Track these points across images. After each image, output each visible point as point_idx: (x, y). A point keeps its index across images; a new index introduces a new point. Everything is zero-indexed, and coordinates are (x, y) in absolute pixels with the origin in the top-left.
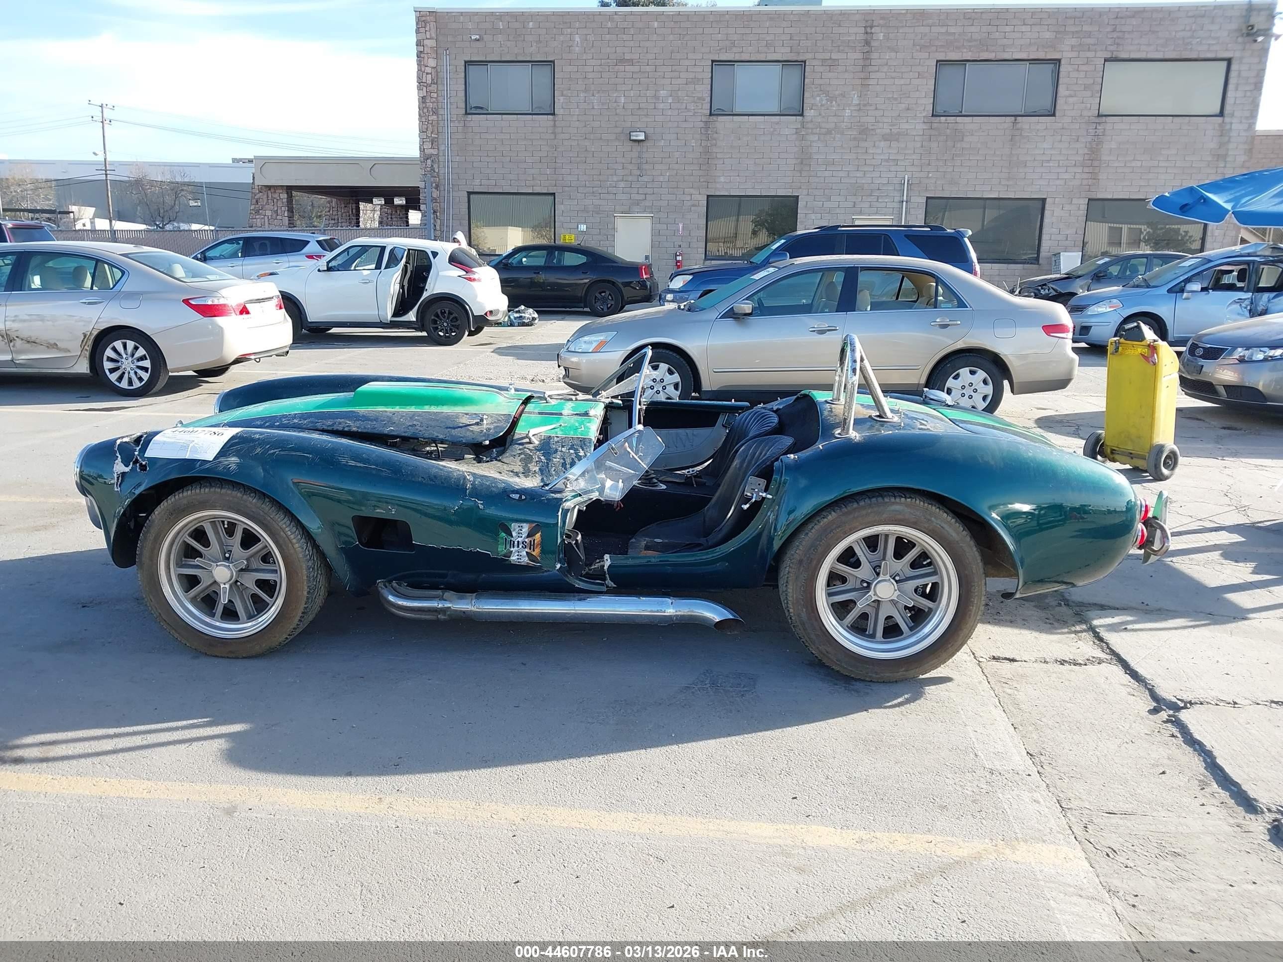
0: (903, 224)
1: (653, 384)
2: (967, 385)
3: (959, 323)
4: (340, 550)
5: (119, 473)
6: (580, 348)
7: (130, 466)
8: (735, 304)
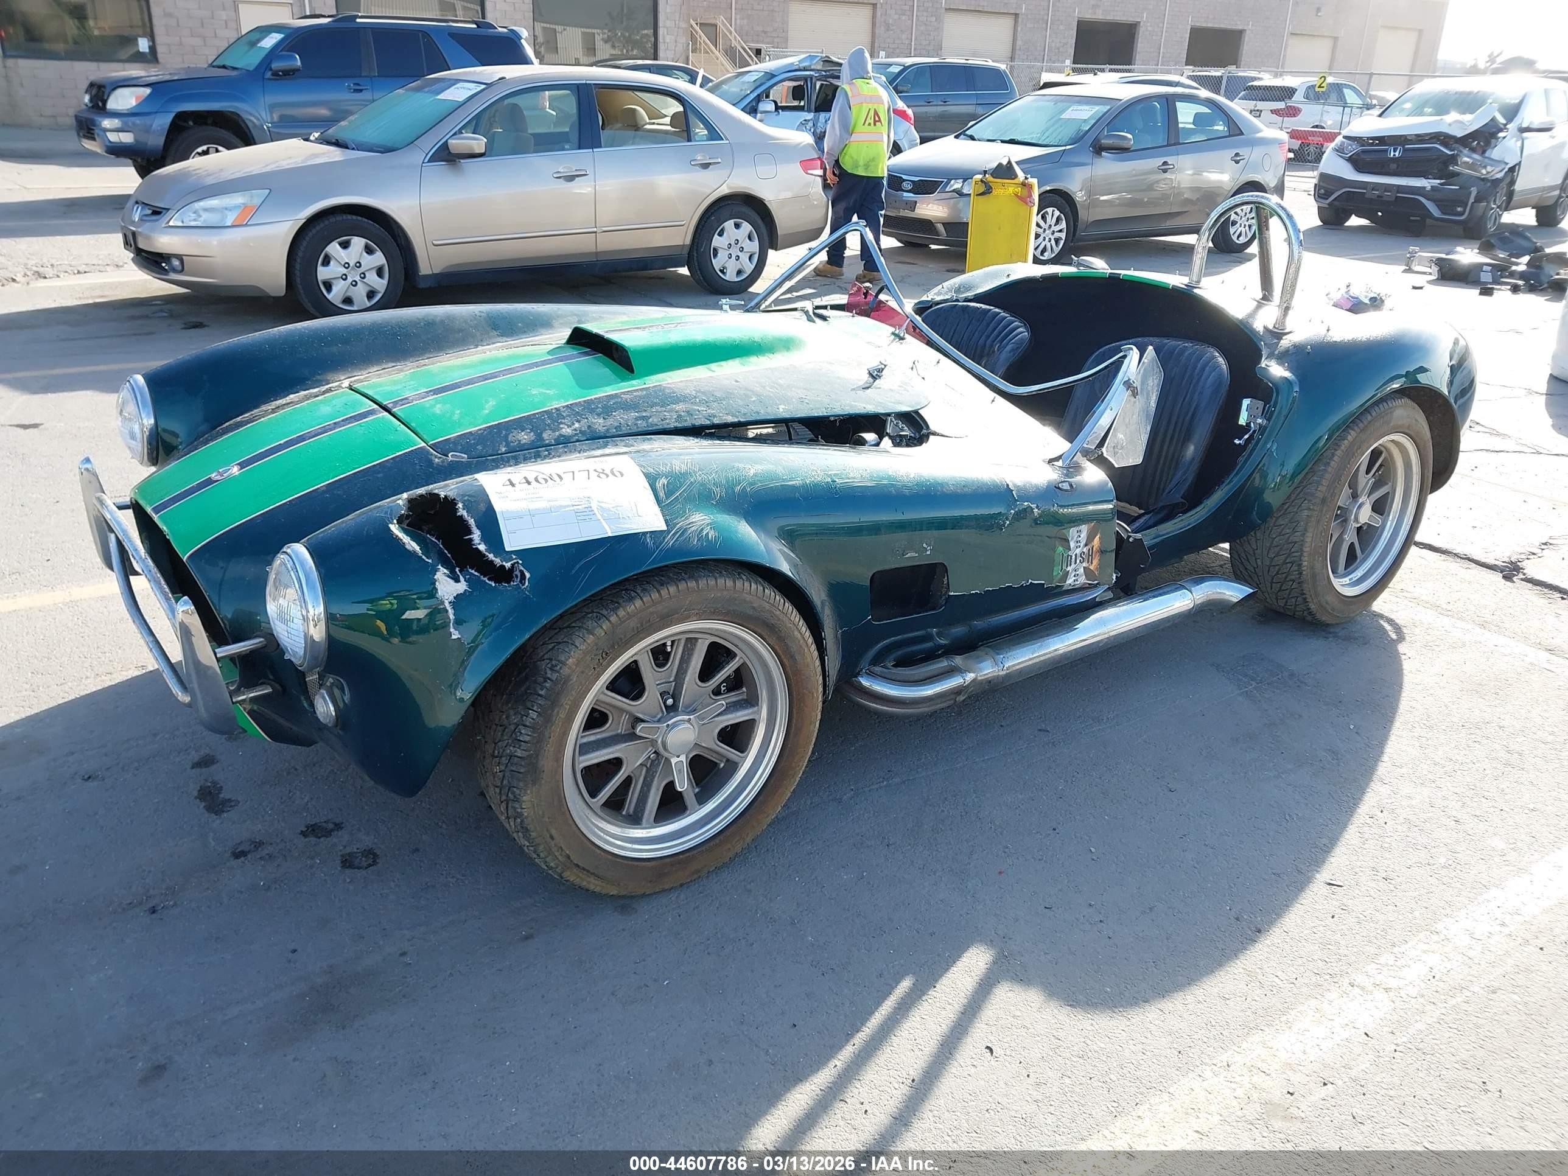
0: (307, 14)
2: (733, 243)
3: (720, 160)
4: (839, 636)
5: (452, 598)
6: (195, 220)
7: (461, 577)
8: (447, 141)
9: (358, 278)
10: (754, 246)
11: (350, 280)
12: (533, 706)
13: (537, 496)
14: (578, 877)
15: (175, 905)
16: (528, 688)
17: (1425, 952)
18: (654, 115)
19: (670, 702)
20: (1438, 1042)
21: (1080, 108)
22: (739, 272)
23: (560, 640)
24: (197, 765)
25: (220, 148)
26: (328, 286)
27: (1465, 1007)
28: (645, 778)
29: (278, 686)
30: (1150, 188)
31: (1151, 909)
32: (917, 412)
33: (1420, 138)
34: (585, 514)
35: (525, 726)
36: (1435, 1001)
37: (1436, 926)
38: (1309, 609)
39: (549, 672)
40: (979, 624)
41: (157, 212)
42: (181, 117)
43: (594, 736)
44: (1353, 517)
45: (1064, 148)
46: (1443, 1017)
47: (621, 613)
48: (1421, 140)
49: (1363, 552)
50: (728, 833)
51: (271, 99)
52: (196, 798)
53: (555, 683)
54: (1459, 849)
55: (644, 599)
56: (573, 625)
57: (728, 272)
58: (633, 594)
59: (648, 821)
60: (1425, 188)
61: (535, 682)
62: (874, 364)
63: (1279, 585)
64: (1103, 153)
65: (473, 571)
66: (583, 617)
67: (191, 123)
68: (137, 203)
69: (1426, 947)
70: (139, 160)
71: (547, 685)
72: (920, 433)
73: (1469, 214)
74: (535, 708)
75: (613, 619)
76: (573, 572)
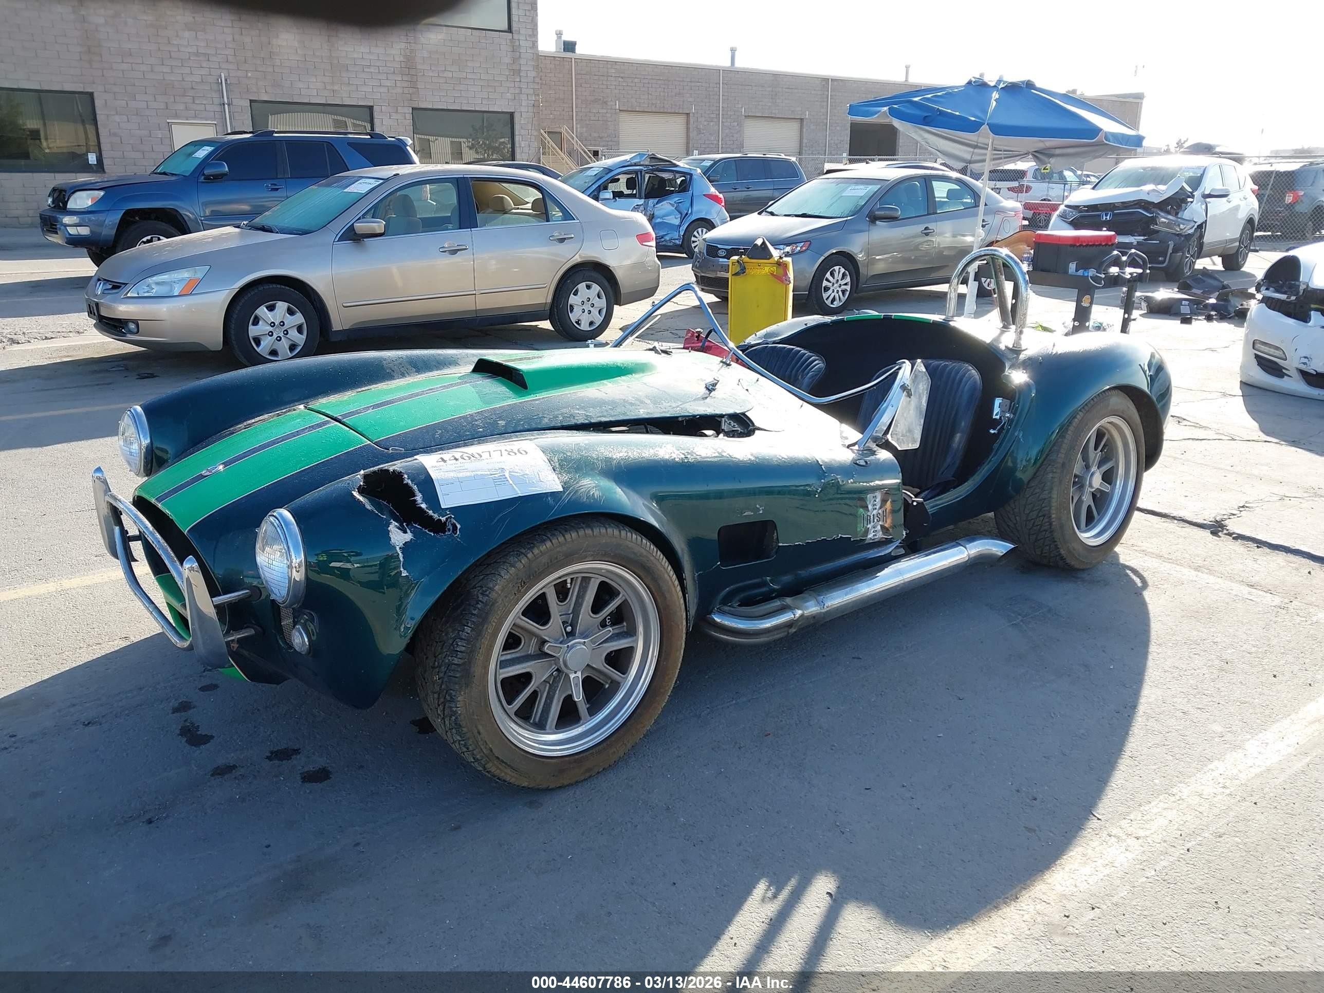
0: (229, 131)
1: (271, 329)
2: (585, 301)
3: (573, 236)
4: (696, 578)
5: (401, 545)
6: (148, 292)
7: (408, 530)
8: (353, 224)
9: (281, 335)
10: (602, 303)
11: (275, 336)
12: (468, 623)
13: (464, 468)
14: (498, 768)
15: (167, 816)
16: (464, 610)
17: (1165, 809)
18: (519, 202)
19: (569, 629)
20: (1179, 875)
21: (857, 187)
22: (591, 323)
23: (488, 573)
24: (175, 710)
25: (161, 237)
26: (258, 341)
27: (1199, 848)
28: (548, 693)
29: (259, 629)
30: (916, 248)
31: (950, 787)
32: (744, 414)
33: (1125, 205)
34: (500, 480)
35: (462, 639)
36: (1175, 845)
37: (1172, 789)
38: (1060, 554)
39: (480, 596)
40: (803, 573)
41: (116, 287)
42: (129, 214)
43: (510, 655)
44: (1088, 483)
45: (846, 219)
46: (1182, 856)
47: (536, 551)
48: (1126, 207)
49: (1099, 514)
50: (613, 739)
51: (204, 198)
52: (179, 735)
53: (486, 604)
54: (1187, 733)
55: (553, 541)
56: (499, 561)
57: (583, 323)
58: (544, 537)
59: (550, 728)
60: (1132, 243)
61: (470, 605)
62: (709, 380)
63: (1035, 536)
64: (877, 222)
65: (416, 525)
66: (506, 555)
67: (137, 218)
68: (99, 280)
69: (1166, 806)
70: (94, 249)
71: (479, 606)
72: (747, 429)
73: (1169, 262)
74: (469, 625)
75: (530, 555)
76: (493, 523)
